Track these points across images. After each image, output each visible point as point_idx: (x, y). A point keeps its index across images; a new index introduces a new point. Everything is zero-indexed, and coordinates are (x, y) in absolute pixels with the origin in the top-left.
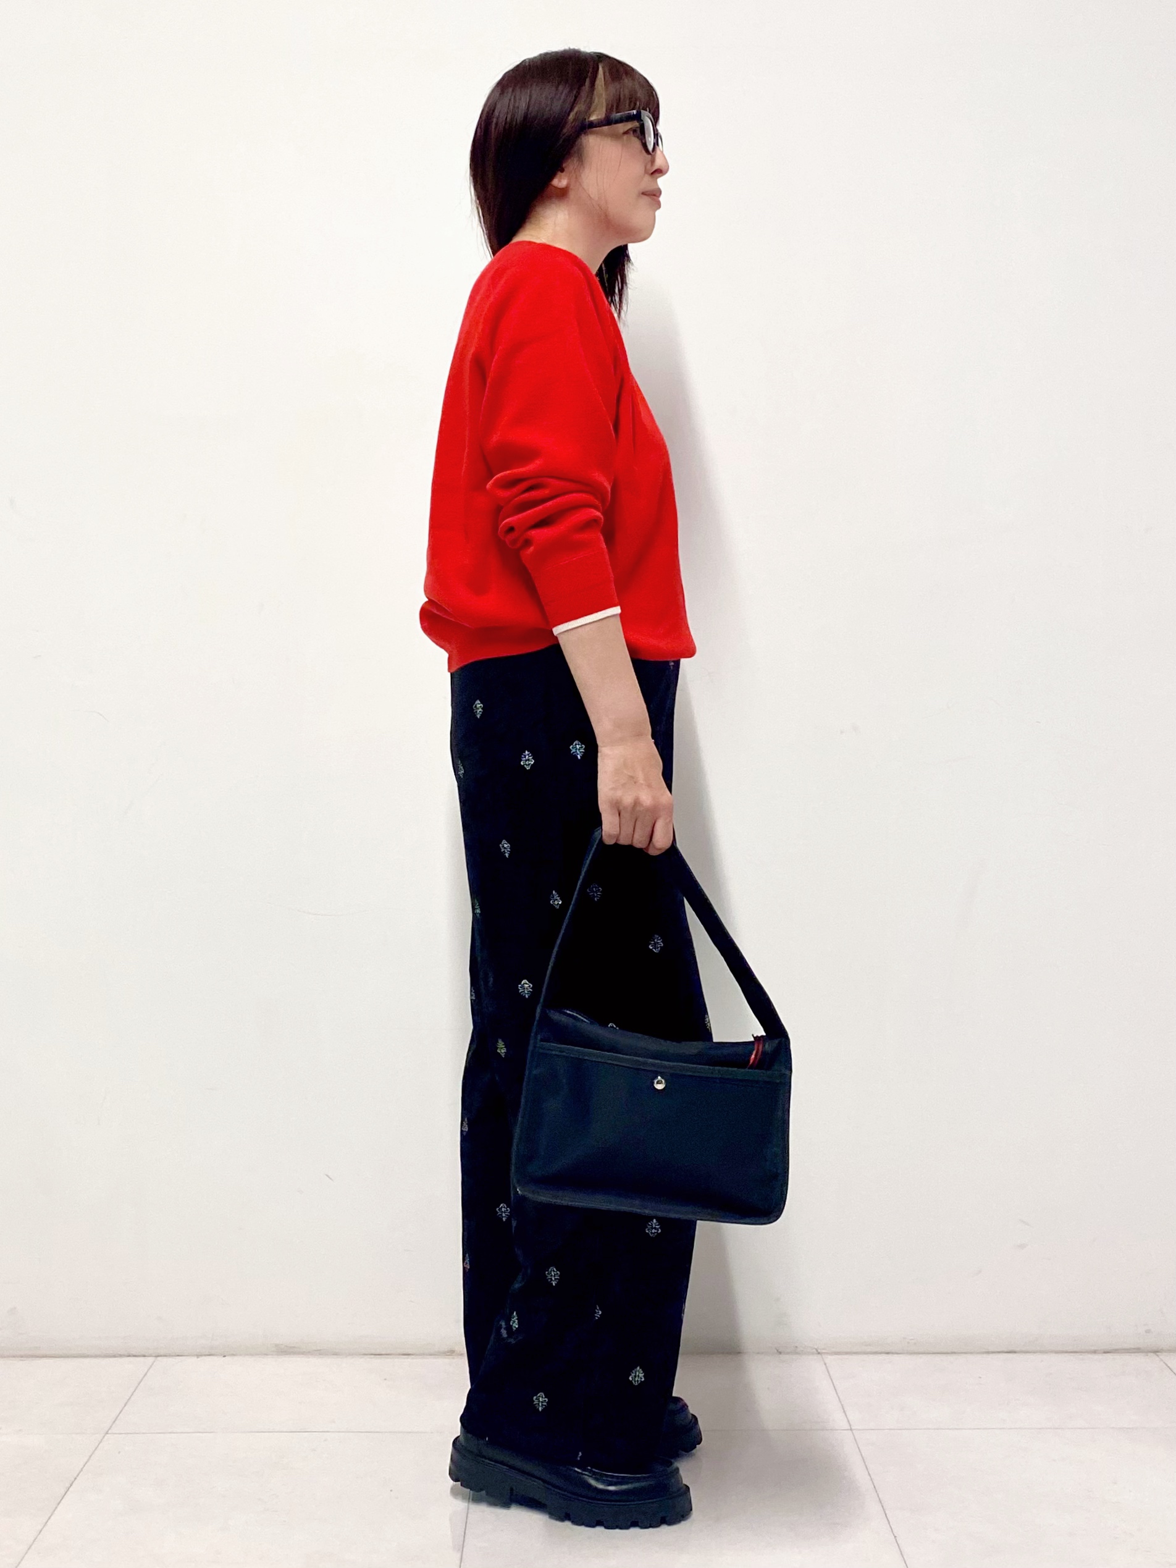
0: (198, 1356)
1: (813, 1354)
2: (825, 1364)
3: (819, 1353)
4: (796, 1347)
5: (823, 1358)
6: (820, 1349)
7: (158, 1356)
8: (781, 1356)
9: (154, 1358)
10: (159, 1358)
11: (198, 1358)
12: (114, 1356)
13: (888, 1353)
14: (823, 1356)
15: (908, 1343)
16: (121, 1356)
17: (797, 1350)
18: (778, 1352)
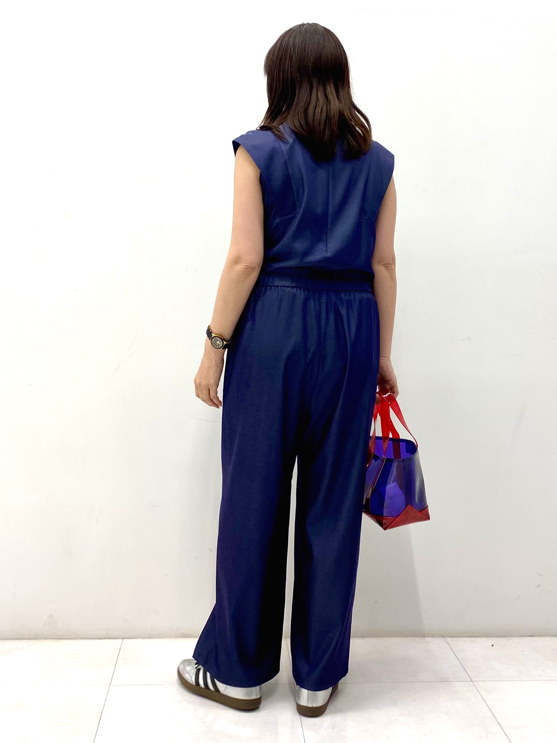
0: (143, 638)
1: (440, 637)
2: (448, 644)
3: (443, 637)
4: (433, 634)
7: (123, 639)
10: (124, 640)
11: (143, 640)
12: (102, 639)
13: (475, 637)
14: (446, 638)
15: (485, 632)
16: (105, 639)
17: (433, 636)
18: (424, 636)
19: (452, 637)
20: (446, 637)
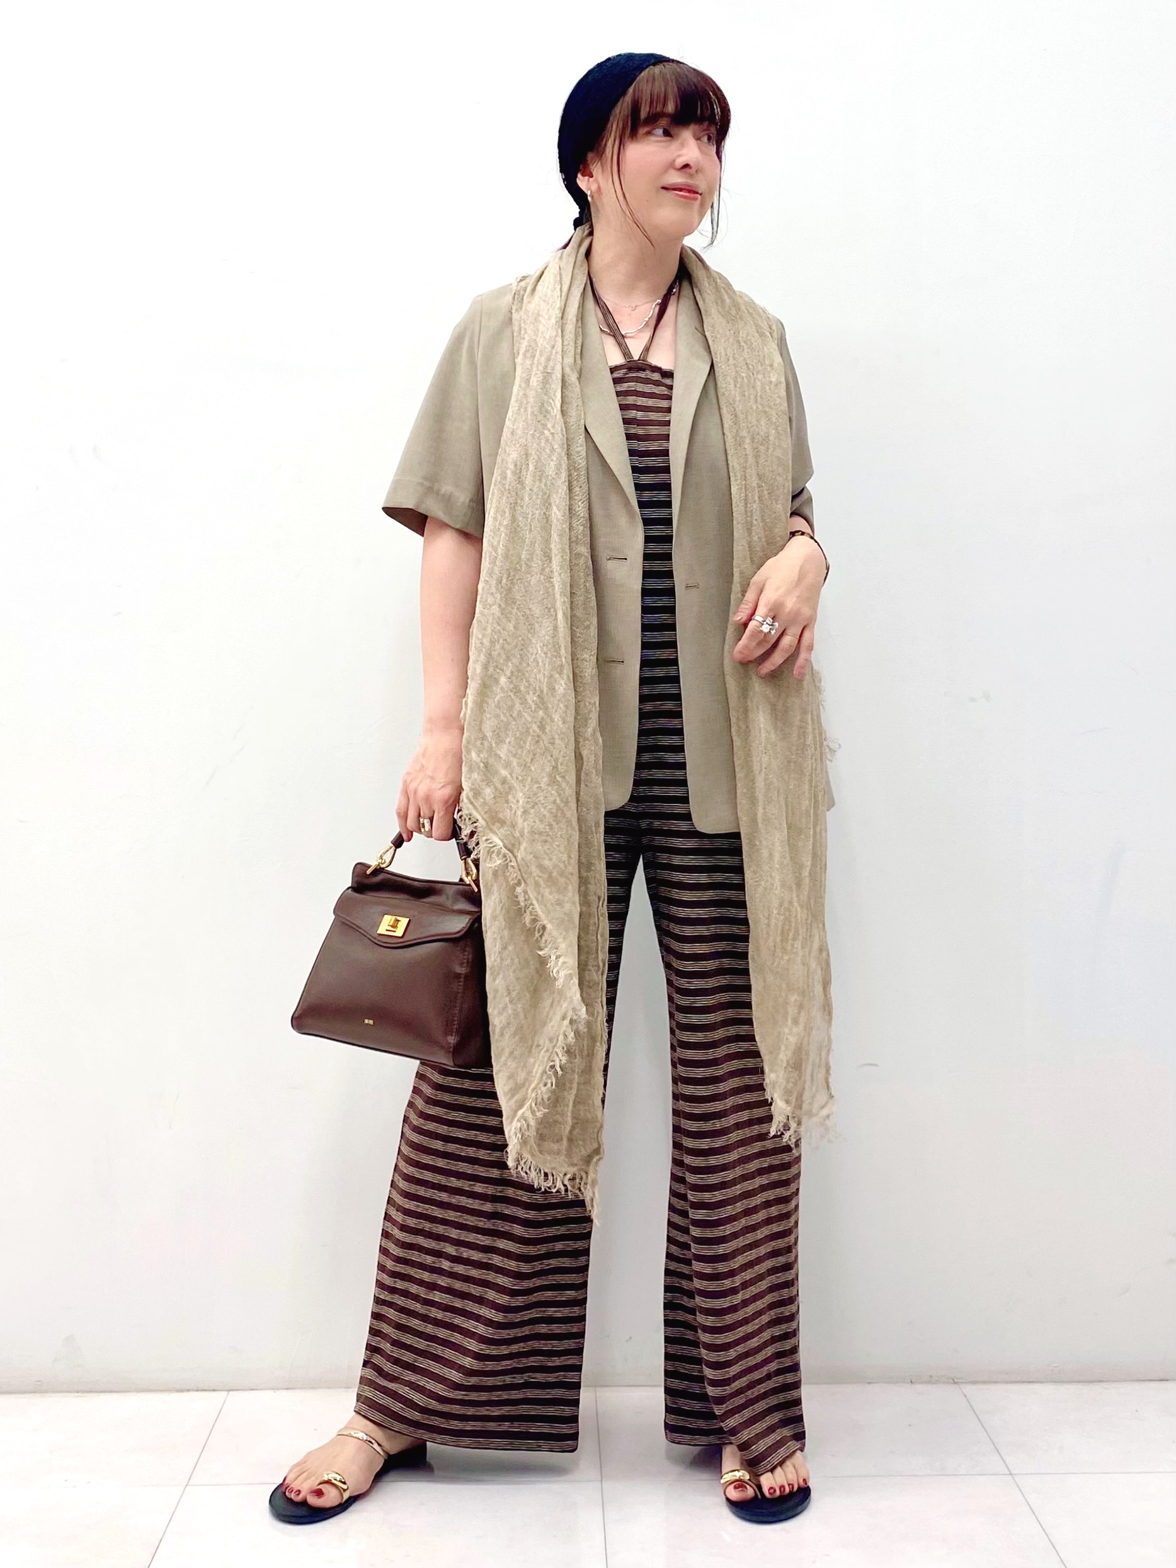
1: (948, 1383)
2: (966, 1396)
3: (956, 1383)
4: (931, 1376)
5: (961, 1389)
6: (959, 1379)
7: (229, 1391)
8: (913, 1386)
9: (226, 1393)
10: (231, 1392)
12: (181, 1391)
13: (1029, 1382)
14: (962, 1386)
15: (1052, 1371)
16: (188, 1390)
17: (931, 1380)
18: (911, 1382)
19: (974, 1383)
20: (962, 1383)
